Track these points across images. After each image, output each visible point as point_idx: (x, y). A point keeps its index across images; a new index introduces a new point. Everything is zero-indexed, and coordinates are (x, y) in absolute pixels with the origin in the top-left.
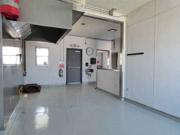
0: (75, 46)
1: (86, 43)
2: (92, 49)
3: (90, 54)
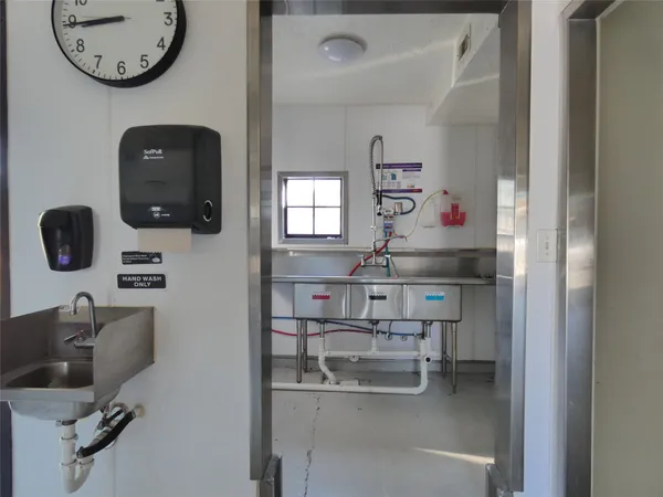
3: (120, 66)
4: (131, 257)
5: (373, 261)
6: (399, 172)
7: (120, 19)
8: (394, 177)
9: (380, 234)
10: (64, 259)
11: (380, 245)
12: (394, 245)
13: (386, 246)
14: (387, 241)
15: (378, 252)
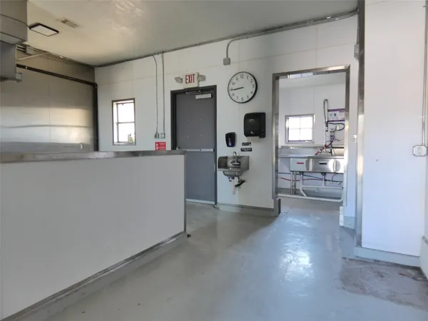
0: (190, 78)
1: (227, 62)
2: (251, 78)
3: (242, 99)
4: (244, 144)
5: (324, 150)
6: (338, 113)
7: (242, 88)
8: (335, 115)
9: (328, 139)
10: (230, 144)
11: (328, 144)
12: (334, 144)
13: (331, 144)
14: (332, 142)
15: (326, 147)
